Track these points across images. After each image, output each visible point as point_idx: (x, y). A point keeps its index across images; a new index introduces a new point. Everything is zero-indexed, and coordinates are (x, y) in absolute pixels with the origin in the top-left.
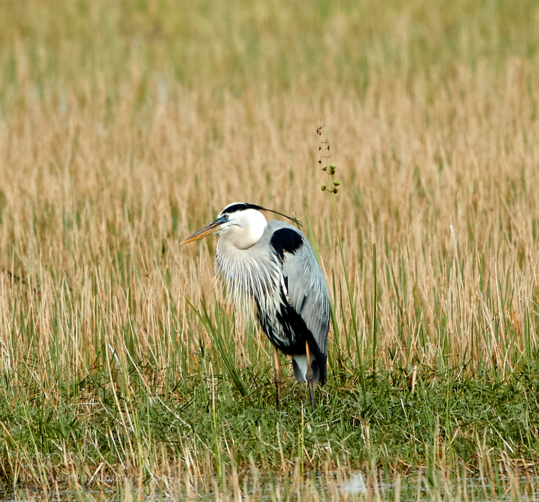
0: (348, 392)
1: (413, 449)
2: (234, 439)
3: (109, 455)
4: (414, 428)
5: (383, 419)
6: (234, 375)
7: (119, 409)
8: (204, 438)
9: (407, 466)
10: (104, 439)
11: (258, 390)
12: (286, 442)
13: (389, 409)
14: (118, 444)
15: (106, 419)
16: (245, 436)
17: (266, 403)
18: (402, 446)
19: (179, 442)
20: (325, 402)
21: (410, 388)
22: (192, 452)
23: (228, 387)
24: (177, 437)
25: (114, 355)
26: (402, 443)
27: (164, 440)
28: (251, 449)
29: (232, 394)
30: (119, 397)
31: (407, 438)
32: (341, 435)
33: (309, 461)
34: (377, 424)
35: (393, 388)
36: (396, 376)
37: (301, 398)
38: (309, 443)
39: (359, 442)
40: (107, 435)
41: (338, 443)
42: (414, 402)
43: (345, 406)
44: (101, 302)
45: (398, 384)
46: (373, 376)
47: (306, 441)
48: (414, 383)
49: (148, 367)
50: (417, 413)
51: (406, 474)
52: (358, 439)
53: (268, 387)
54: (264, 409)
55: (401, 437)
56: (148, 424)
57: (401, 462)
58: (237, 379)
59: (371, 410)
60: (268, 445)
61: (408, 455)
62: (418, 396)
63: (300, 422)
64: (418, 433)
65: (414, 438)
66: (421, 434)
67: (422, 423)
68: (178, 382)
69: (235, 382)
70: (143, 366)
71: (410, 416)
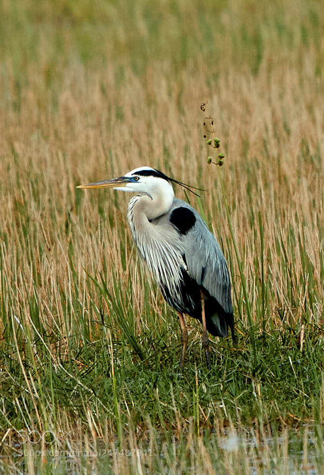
0: (240, 353)
1: (302, 404)
2: (134, 401)
3: (17, 421)
4: (302, 384)
5: (273, 377)
6: (133, 341)
7: (26, 377)
8: (105, 402)
9: (297, 420)
10: (11, 406)
11: (156, 355)
12: (183, 403)
13: (279, 367)
14: (24, 410)
15: (13, 387)
16: (144, 398)
17: (164, 366)
18: (292, 402)
19: (82, 406)
20: (219, 363)
21: (299, 347)
22: (94, 415)
23: (127, 353)
24: (80, 401)
25: (19, 326)
26: (292, 399)
27: (67, 404)
28: (150, 410)
29: (131, 359)
30: (26, 365)
31: (297, 394)
32: (234, 394)
33: (205, 419)
34: (268, 382)
35: (282, 347)
36: (285, 335)
37: (196, 359)
38: (204, 403)
39: (252, 400)
40: (14, 403)
41: (232, 401)
42: (302, 359)
43: (238, 366)
44: (7, 276)
45: (288, 343)
46: (263, 337)
47: (202, 401)
48: (302, 341)
49: (52, 335)
50: (305, 370)
51: (297, 428)
52: (250, 396)
53: (166, 350)
54: (162, 371)
55: (291, 393)
56: (52, 390)
57: (292, 416)
58: (136, 344)
59: (262, 368)
60: (166, 405)
61: (297, 409)
62: (306, 353)
63: (195, 382)
64: (307, 388)
65: (303, 393)
66: (309, 389)
67: (311, 379)
68: (81, 348)
69: (134, 347)
70: (48, 335)
71: (299, 372)
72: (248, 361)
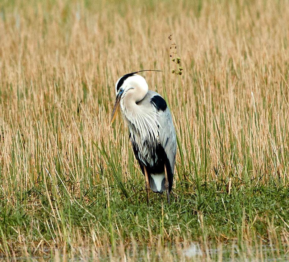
0: (190, 195)
1: (230, 228)
2: (122, 224)
3: (46, 235)
4: (230, 216)
5: (211, 210)
6: (121, 185)
7: (52, 207)
8: (103, 224)
9: (226, 239)
10: (43, 225)
11: (136, 194)
12: (153, 226)
13: (215, 204)
14: (51, 228)
15: (44, 213)
16: (128, 222)
17: (141, 202)
18: (223, 227)
19: (89, 227)
20: (176, 201)
21: (228, 191)
22: (96, 233)
23: (118, 193)
24: (87, 224)
25: (48, 174)
26: (223, 225)
27: (79, 225)
28: (132, 230)
29: (120, 197)
30: (52, 200)
31: (226, 221)
32: (186, 220)
33: (167, 236)
34: (208, 214)
35: (217, 191)
36: (219, 184)
37: (162, 198)
38: (167, 226)
39: (197, 225)
40: (45, 223)
41: (185, 226)
42: (230, 200)
43: (188, 203)
44: (41, 142)
45: (220, 189)
46: (205, 185)
47: (165, 225)
48: (230, 188)
49: (69, 181)
50: (232, 207)
51: (226, 243)
52: (196, 222)
53: (142, 192)
54: (140, 205)
55: (222, 221)
56: (70, 216)
57: (223, 236)
58: (123, 187)
59: (204, 205)
60: (142, 227)
61: (227, 232)
62: (232, 196)
63: (161, 213)
64: (233, 218)
65: (230, 221)
66: (234, 218)
67: (235, 212)
68: (88, 190)
69: (122, 189)
70: (66, 181)
71: (228, 208)
72: (195, 200)
